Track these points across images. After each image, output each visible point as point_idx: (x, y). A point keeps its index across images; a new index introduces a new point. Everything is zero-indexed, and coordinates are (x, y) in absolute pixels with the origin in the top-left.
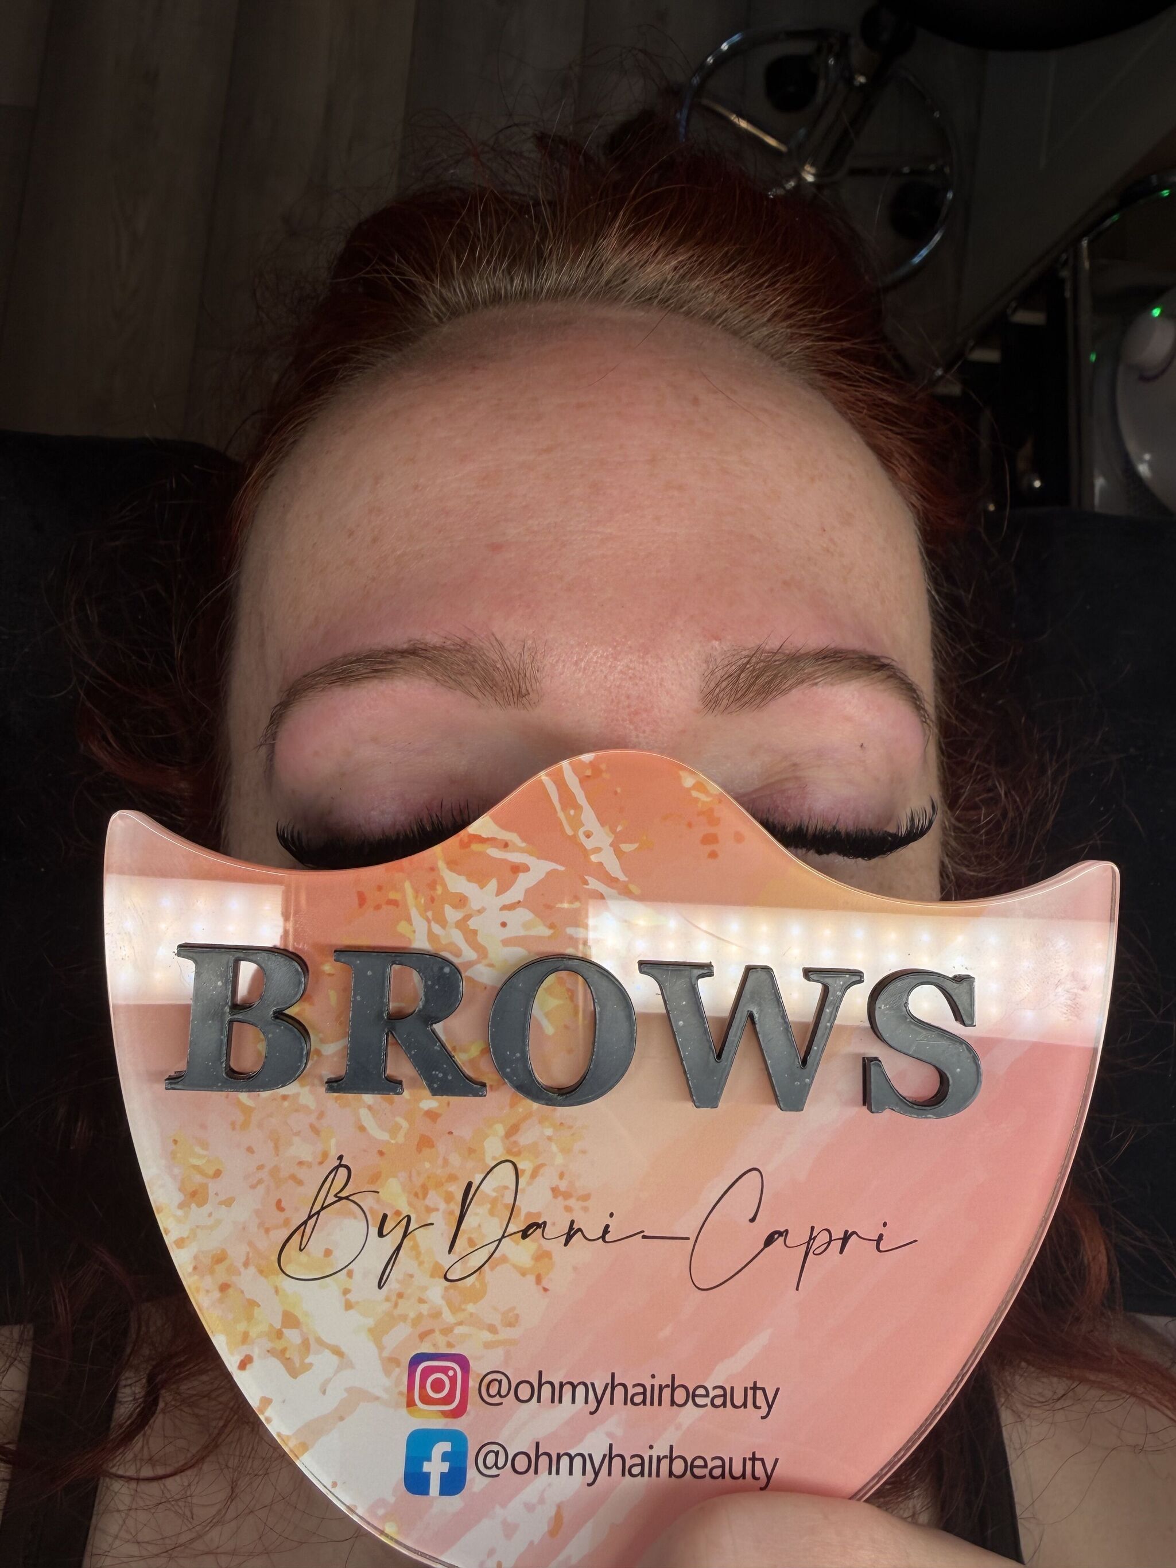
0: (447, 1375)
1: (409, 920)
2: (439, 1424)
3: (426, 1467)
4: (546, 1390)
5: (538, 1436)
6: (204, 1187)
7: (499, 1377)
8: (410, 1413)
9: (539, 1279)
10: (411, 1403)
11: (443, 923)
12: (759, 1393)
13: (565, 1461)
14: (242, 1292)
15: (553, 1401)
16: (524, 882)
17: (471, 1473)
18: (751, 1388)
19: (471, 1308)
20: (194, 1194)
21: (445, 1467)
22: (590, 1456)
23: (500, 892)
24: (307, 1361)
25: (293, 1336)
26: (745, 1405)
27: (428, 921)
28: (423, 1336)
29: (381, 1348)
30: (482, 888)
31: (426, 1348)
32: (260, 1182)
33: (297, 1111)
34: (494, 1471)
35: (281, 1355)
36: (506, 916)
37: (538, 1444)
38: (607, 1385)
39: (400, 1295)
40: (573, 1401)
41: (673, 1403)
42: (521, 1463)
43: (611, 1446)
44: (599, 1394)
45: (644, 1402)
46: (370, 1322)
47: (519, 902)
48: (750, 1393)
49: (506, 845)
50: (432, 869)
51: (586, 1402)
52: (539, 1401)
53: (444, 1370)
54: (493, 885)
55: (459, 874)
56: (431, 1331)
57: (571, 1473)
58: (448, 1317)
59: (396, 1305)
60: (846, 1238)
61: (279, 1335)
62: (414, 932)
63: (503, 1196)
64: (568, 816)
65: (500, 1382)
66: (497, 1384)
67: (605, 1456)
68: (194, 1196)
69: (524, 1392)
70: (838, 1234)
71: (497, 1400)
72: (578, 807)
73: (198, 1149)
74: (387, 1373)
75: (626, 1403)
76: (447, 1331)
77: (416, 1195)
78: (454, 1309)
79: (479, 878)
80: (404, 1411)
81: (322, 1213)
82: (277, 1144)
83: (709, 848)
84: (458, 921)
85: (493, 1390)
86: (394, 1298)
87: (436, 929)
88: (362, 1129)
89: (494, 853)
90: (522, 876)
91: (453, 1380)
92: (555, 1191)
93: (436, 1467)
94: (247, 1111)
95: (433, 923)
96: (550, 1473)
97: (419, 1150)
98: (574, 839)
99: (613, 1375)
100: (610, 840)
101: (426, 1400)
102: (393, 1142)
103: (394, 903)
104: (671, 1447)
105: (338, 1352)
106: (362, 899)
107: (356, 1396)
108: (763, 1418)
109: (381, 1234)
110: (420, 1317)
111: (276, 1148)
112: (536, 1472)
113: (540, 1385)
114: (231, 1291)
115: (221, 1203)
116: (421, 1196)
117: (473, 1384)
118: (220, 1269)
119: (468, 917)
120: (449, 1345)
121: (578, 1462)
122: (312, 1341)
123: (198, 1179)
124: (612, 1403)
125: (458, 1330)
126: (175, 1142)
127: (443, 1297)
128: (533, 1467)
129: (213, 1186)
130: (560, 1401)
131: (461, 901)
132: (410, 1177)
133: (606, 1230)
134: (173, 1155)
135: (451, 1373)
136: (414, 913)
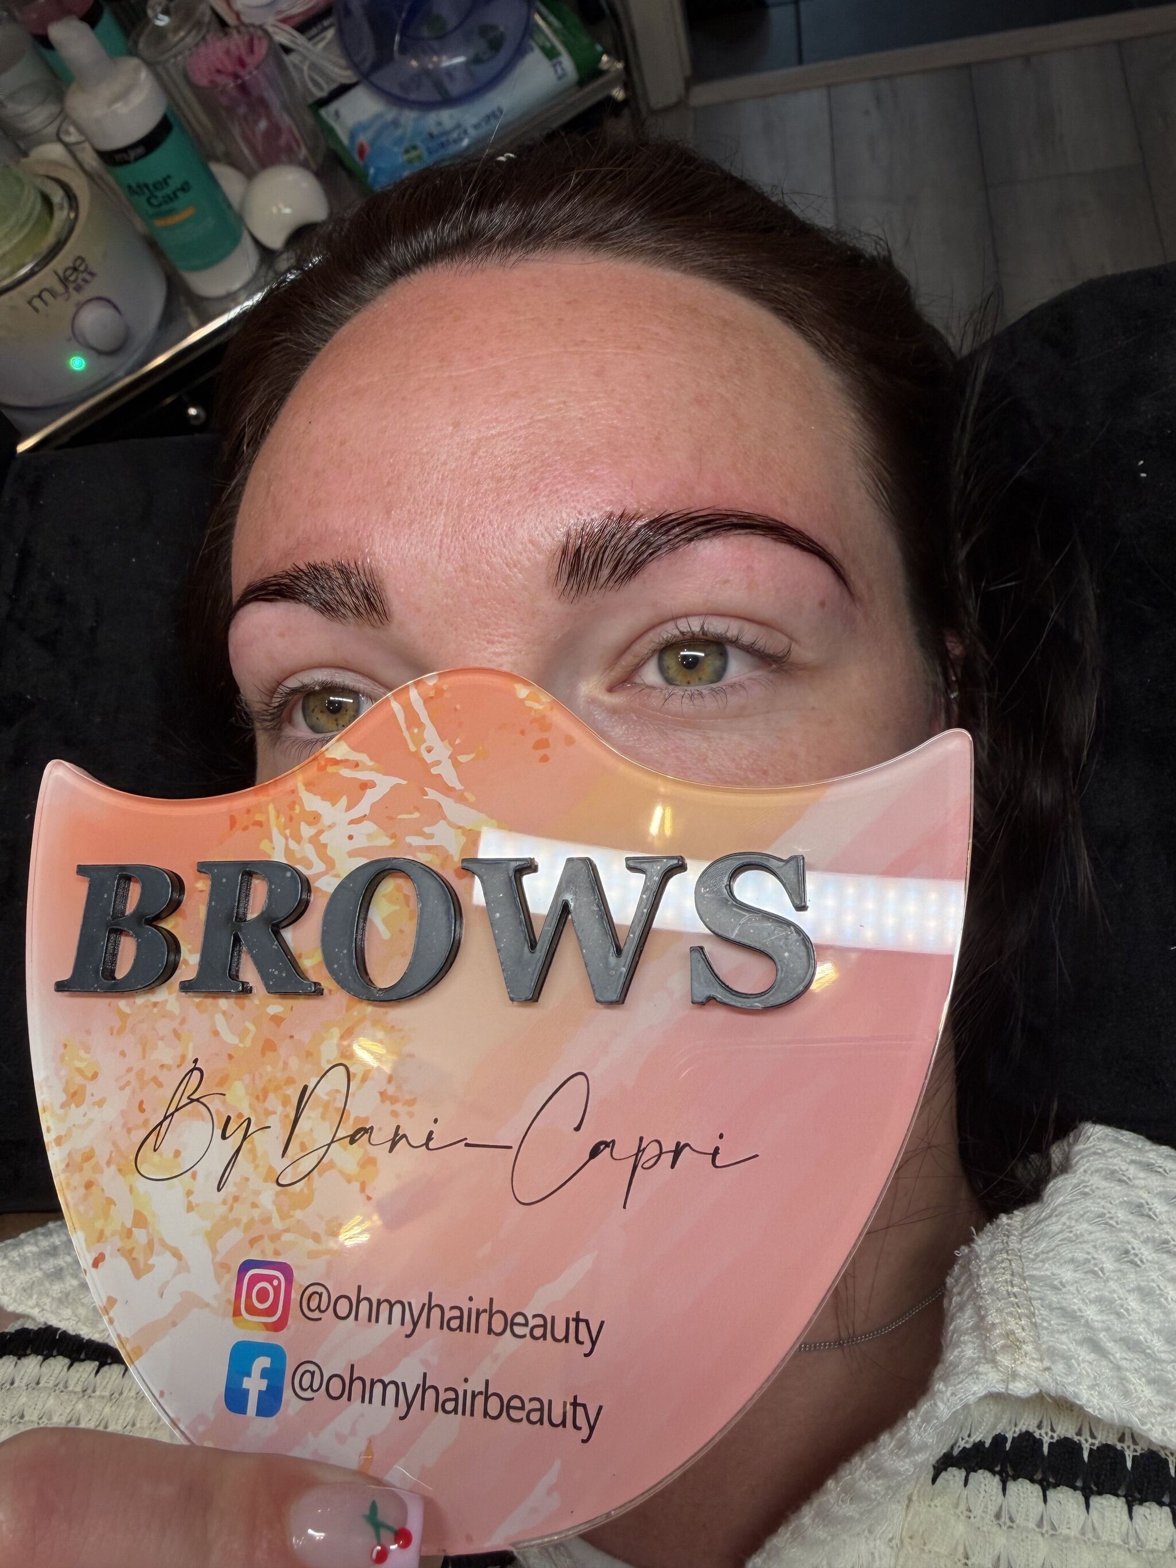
0: (271, 1284)
1: (271, 840)
2: (260, 1336)
3: (247, 1383)
4: (364, 1306)
5: (354, 1359)
6: (83, 1087)
7: (320, 1289)
8: (236, 1323)
9: (363, 1189)
10: (237, 1313)
11: (298, 840)
12: (582, 1326)
13: (378, 1388)
14: (103, 1190)
15: (370, 1320)
16: (371, 797)
17: (287, 1394)
18: (573, 1320)
19: (298, 1214)
20: (74, 1094)
21: (263, 1385)
22: (404, 1384)
23: (349, 808)
24: (150, 1262)
25: (140, 1236)
26: (566, 1338)
27: (286, 838)
28: (253, 1242)
29: (214, 1252)
30: (333, 805)
31: (255, 1255)
32: (128, 1083)
33: (164, 1016)
34: (308, 1394)
35: (128, 1254)
36: (354, 829)
37: (352, 1366)
38: (424, 1305)
39: (236, 1199)
40: (390, 1322)
41: (490, 1331)
42: (336, 1388)
43: (425, 1375)
44: (416, 1314)
45: (460, 1328)
46: (208, 1225)
47: (365, 815)
48: (572, 1325)
49: (357, 765)
50: (293, 792)
51: (403, 1323)
52: (356, 1318)
53: (270, 1279)
54: (344, 801)
55: (315, 794)
56: (260, 1238)
57: (383, 1403)
58: (277, 1224)
59: (231, 1209)
60: (677, 1152)
61: (129, 1234)
62: (274, 848)
63: (335, 1099)
64: (412, 735)
65: (320, 1295)
66: (317, 1296)
67: (418, 1386)
68: (75, 1096)
69: (343, 1308)
70: (669, 1146)
71: (316, 1315)
72: (421, 725)
73: (82, 1053)
74: (218, 1278)
75: (442, 1328)
76: (275, 1237)
77: (257, 1098)
78: (283, 1217)
79: (332, 797)
80: (229, 1320)
81: (176, 1114)
82: (145, 1046)
83: (541, 752)
84: (312, 837)
85: (314, 1304)
86: (230, 1201)
87: (293, 845)
88: (216, 1033)
89: (346, 772)
90: (368, 791)
91: (277, 1290)
92: (383, 1094)
93: (254, 1385)
94: (124, 1017)
95: (290, 840)
96: (363, 1401)
97: (263, 1053)
98: (417, 755)
99: (430, 1295)
100: (449, 753)
101: (252, 1310)
102: (241, 1045)
103: (259, 824)
104: (487, 1382)
105: (176, 1254)
106: (233, 822)
107: (190, 1301)
108: (586, 1355)
109: (224, 1137)
110: (252, 1221)
111: (144, 1050)
112: (349, 1399)
113: (359, 1302)
114: (94, 1188)
115: (94, 1104)
116: (261, 1098)
117: (295, 1296)
118: (87, 1166)
119: (320, 832)
120: (277, 1253)
121: (391, 1390)
122: (156, 1240)
123: (79, 1080)
124: (428, 1326)
125: (287, 1237)
126: (65, 1046)
127: (274, 1203)
128: (347, 1392)
129: (90, 1088)
130: (377, 1321)
131: (315, 818)
132: (253, 1079)
133: (430, 1138)
134: (62, 1058)
135: (275, 1283)
136: (275, 832)
